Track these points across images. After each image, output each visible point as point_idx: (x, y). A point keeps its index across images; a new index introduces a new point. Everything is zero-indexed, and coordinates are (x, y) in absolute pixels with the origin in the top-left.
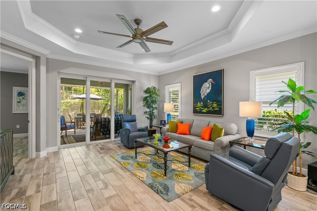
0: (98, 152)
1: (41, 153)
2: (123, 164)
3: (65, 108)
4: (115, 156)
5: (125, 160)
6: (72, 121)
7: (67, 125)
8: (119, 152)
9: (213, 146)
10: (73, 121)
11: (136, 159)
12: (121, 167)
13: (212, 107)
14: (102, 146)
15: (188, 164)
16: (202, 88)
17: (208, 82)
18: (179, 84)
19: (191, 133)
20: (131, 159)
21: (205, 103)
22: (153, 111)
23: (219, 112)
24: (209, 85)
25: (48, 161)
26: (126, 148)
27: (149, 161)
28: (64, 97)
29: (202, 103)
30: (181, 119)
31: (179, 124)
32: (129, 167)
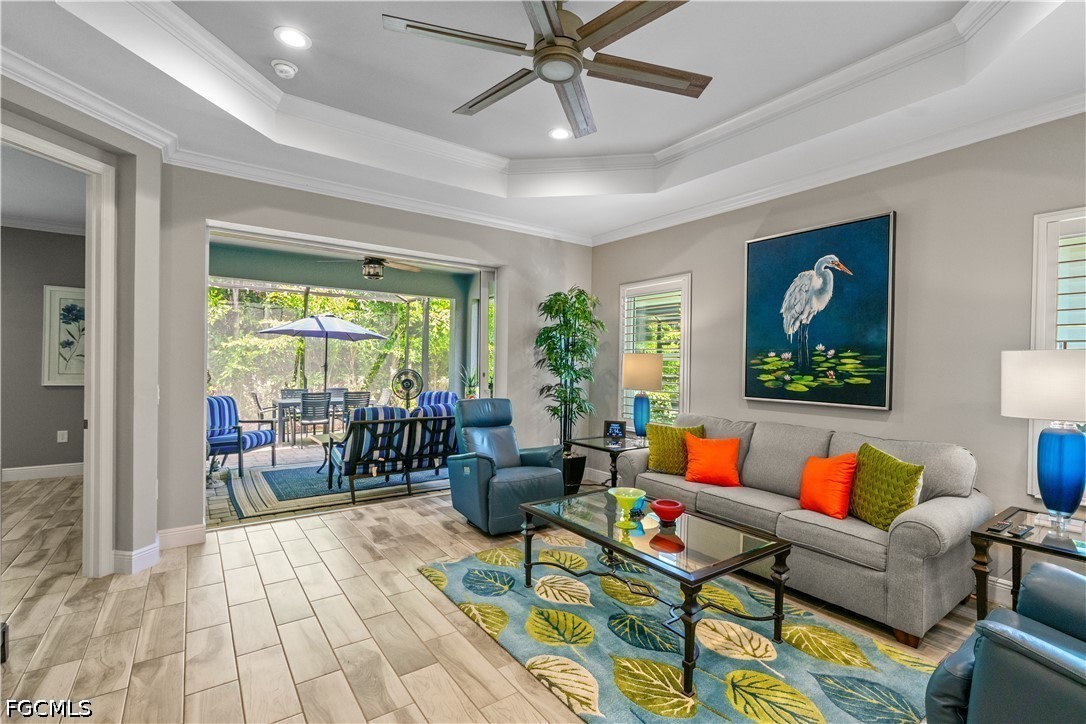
0: (365, 552)
1: (134, 553)
2: (479, 617)
3: (240, 367)
4: (439, 573)
5: (485, 593)
6: (262, 415)
7: (244, 430)
8: (451, 554)
9: (880, 549)
10: (268, 416)
11: (529, 590)
12: (474, 635)
13: (836, 371)
14: (378, 519)
15: (770, 625)
16: (788, 293)
17: (819, 268)
18: (682, 281)
19: (747, 477)
20: (506, 588)
21: (804, 353)
22: (575, 385)
23: (873, 394)
24: (821, 280)
25: (162, 593)
26: (476, 536)
27: (590, 605)
28: (235, 329)
29: (787, 355)
30: (699, 419)
31: (692, 440)
32: (507, 633)
